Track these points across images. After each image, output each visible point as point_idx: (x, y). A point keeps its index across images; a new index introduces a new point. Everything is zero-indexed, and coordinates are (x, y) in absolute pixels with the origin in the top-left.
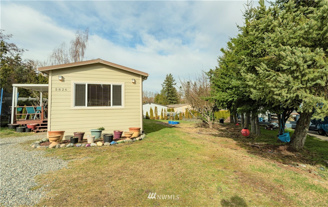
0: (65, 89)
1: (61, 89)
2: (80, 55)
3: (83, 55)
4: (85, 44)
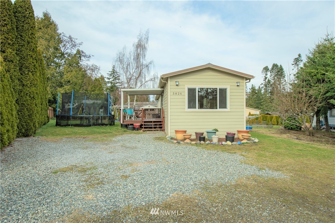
0: (180, 93)
2: (141, 57)
3: (145, 58)
4: (146, 46)
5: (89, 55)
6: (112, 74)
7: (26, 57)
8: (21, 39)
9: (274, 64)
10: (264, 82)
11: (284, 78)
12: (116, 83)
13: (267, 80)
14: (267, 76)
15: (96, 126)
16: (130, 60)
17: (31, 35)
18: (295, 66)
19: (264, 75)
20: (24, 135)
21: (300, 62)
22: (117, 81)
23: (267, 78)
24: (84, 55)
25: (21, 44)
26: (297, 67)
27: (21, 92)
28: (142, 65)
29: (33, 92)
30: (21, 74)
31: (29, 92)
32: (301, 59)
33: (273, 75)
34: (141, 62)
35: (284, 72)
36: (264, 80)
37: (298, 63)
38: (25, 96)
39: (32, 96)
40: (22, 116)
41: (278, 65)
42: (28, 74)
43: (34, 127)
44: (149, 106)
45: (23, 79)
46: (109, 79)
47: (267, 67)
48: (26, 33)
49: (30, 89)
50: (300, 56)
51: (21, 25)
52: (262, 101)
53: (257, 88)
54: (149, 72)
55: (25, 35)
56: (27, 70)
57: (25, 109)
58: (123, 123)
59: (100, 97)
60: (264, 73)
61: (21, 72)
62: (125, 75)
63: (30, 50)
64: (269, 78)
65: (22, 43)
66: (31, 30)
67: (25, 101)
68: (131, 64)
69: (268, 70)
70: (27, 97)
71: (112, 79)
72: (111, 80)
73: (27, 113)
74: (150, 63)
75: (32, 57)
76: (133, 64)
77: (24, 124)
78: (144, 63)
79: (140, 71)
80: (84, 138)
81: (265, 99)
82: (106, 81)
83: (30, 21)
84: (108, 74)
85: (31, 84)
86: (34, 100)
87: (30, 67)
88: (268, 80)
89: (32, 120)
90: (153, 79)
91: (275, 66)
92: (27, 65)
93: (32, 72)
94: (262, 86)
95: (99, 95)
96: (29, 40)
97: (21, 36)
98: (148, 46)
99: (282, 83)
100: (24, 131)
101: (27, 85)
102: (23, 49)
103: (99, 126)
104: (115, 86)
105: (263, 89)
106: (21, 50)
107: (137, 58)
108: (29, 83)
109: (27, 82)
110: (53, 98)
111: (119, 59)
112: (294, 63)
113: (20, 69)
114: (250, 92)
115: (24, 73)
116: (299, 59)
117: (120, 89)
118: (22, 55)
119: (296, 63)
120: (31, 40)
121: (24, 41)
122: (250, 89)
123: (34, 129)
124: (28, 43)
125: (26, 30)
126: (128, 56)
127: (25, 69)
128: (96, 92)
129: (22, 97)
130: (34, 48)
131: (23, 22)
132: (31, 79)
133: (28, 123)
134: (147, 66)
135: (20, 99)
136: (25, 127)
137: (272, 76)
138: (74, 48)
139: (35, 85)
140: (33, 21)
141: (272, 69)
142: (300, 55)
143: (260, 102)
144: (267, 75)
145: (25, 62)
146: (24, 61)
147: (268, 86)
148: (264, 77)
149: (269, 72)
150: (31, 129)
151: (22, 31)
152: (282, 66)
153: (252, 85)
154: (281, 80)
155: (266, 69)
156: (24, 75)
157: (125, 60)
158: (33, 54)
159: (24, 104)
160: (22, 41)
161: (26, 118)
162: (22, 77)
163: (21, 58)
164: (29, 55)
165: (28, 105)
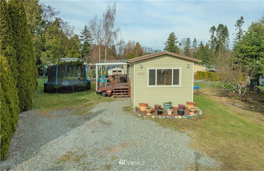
0: (143, 73)
1: (141, 74)
2: (110, 26)
3: (113, 26)
4: (114, 17)
5: (65, 22)
6: (85, 33)
7: (21, 49)
8: (16, 35)
9: (220, 24)
10: (211, 39)
11: (228, 37)
12: (88, 41)
13: (213, 38)
14: (213, 35)
15: (76, 93)
16: (100, 27)
17: (24, 30)
18: (238, 27)
19: (212, 34)
20: (23, 110)
21: (242, 23)
22: (89, 39)
23: (214, 37)
24: (62, 22)
25: (17, 40)
26: (239, 27)
27: (19, 77)
28: (111, 32)
29: (28, 76)
30: (19, 63)
31: (25, 77)
32: (243, 21)
33: (219, 33)
34: (110, 30)
35: (228, 31)
36: (211, 38)
37: (240, 24)
38: (23, 80)
39: (28, 79)
40: (21, 96)
41: (223, 25)
42: (24, 62)
43: (31, 103)
44: (117, 69)
45: (20, 67)
46: (82, 37)
47: (214, 27)
48: (20, 29)
49: (26, 74)
50: (242, 19)
51: (16, 23)
52: (209, 56)
53: (205, 45)
54: (116, 38)
55: (20, 31)
56: (23, 59)
57: (23, 90)
58: (98, 90)
59: (75, 54)
60: (211, 32)
61: (18, 61)
62: (96, 40)
63: (24, 43)
64: (216, 36)
65: (17, 38)
66: (24, 27)
67: (23, 84)
68: (101, 31)
69: (215, 29)
70: (24, 81)
71: (85, 37)
72: (83, 38)
73: (25, 94)
74: (117, 30)
75: (26, 48)
76: (103, 31)
77: (23, 102)
78: (113, 30)
79: (109, 38)
80: (69, 110)
81: (211, 55)
82: (80, 39)
83: (23, 19)
84: (81, 33)
85: (26, 70)
86: (29, 82)
87: (25, 57)
88: (215, 37)
89: (29, 99)
90: (120, 44)
91: (221, 26)
92: (23, 56)
93: (27, 60)
94: (210, 43)
95: (75, 53)
96: (23, 35)
97: (16, 32)
98: (115, 17)
99: (226, 41)
100: (23, 107)
101: (23, 72)
102: (19, 43)
103: (79, 92)
104: (87, 43)
105: (210, 45)
106: (17, 44)
107: (107, 26)
108: (25, 69)
109: (24, 69)
110: (38, 60)
111: (91, 27)
112: (237, 24)
113: (18, 59)
114: (199, 48)
115: (21, 62)
116: (242, 21)
117: (91, 46)
118: (18, 48)
119: (238, 25)
120: (24, 35)
121: (19, 37)
122: (199, 45)
123: (30, 104)
124: (23, 37)
125: (20, 27)
126: (99, 25)
127: (21, 59)
128: (72, 50)
129: (20, 81)
130: (27, 41)
131: (17, 20)
132: (27, 66)
133: (26, 101)
134: (115, 33)
135: (19, 83)
136: (24, 104)
137: (218, 35)
138: (53, 16)
139: (29, 70)
140: (25, 18)
141: (219, 28)
142: (242, 17)
143: (207, 57)
144: (213, 33)
145: (21, 54)
146: (20, 52)
147: (214, 42)
148: (211, 36)
149: (216, 31)
150: (29, 105)
151: (17, 28)
152: (227, 27)
153: (201, 42)
154: (226, 38)
155: (213, 29)
156: (20, 63)
157: (97, 28)
158: (27, 45)
159: (22, 86)
160: (18, 36)
161: (24, 97)
162: (19, 65)
163: (18, 51)
164: (24, 47)
165: (25, 87)
